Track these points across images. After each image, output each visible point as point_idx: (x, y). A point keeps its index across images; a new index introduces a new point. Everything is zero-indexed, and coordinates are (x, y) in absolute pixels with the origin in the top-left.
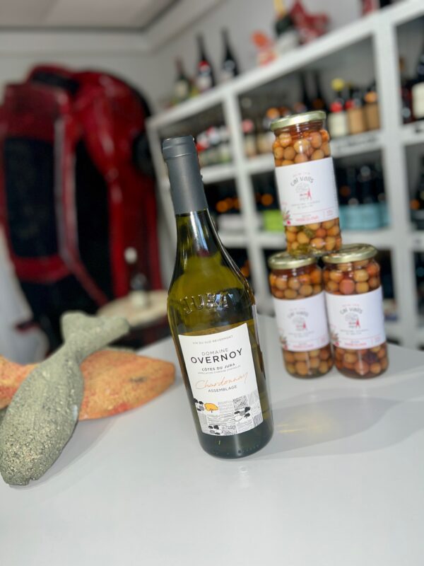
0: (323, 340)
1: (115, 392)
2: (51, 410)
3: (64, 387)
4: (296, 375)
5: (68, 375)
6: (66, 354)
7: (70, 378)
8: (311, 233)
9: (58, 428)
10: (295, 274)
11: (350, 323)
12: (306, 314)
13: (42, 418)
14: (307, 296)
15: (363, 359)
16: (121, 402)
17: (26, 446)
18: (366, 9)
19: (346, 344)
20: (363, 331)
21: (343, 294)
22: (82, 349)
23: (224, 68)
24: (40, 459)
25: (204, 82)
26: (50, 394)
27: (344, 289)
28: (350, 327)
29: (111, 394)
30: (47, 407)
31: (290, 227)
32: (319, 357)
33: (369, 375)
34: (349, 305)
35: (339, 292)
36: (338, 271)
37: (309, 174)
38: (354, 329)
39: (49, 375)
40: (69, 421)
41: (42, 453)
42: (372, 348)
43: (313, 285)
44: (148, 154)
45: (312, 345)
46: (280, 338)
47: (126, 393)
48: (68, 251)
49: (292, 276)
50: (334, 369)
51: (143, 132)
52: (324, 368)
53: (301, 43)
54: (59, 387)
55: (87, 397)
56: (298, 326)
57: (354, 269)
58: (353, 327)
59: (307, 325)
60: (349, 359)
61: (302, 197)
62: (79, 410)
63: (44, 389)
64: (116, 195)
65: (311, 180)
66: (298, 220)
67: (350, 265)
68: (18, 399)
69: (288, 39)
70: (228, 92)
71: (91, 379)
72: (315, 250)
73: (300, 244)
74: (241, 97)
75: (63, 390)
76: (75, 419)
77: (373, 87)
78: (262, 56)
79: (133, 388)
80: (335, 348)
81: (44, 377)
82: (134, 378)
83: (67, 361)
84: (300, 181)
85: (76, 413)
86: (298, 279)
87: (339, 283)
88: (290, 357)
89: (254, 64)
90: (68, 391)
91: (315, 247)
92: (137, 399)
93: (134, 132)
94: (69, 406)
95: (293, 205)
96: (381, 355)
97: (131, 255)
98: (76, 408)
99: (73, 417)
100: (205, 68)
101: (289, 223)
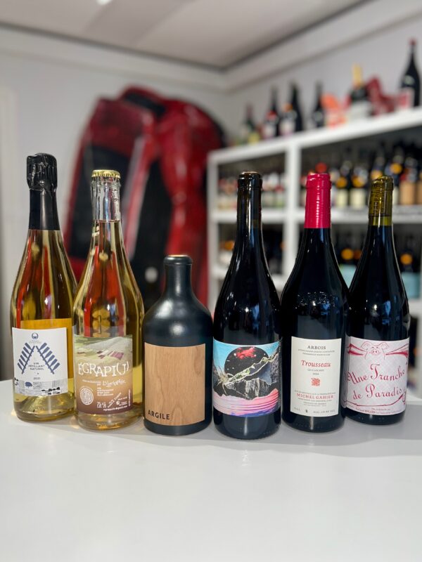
25: (269, 130)
53: (373, 114)
69: (361, 108)
100: (273, 117)
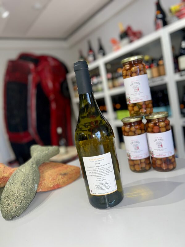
0: (147, 155)
1: (53, 179)
2: (25, 185)
3: (31, 176)
4: (135, 171)
5: (33, 171)
6: (32, 162)
7: (34, 171)
8: (140, 106)
9: (28, 193)
10: (133, 125)
11: (158, 146)
12: (139, 143)
13: (21, 189)
14: (139, 134)
15: (165, 162)
16: (56, 183)
17: (14, 201)
18: (157, 27)
19: (157, 155)
20: (164, 149)
21: (154, 133)
22: (39, 160)
23: (99, 53)
24: (20, 207)
25: (91, 58)
26: (25, 178)
27: (155, 130)
28: (158, 147)
29: (52, 180)
30: (23, 184)
31: (130, 104)
32: (145, 162)
33: (168, 170)
34: (158, 138)
35: (153, 132)
36: (152, 123)
37: (138, 81)
38: (160, 149)
39: (24, 171)
40: (33, 191)
41: (20, 204)
42: (169, 157)
43: (141, 129)
44: (67, 89)
45: (141, 157)
46: (128, 154)
47: (59, 180)
48: (32, 129)
49: (132, 126)
50: (152, 168)
51: (65, 79)
52: (147, 168)
53: (131, 42)
54: (29, 175)
55: (41, 181)
56: (135, 148)
57: (159, 122)
58: (159, 147)
59: (139, 147)
60: (159, 162)
61: (136, 91)
62: (38, 187)
63: (22, 176)
64: (54, 106)
65: (139, 84)
66: (134, 101)
67: (157, 120)
68: (10, 181)
69: (126, 41)
70: (101, 62)
71: (43, 173)
72: (142, 113)
73: (135, 111)
74: (106, 64)
75: (31, 177)
76: (36, 190)
77: (161, 58)
78: (115, 47)
79: (62, 177)
80: (152, 158)
81: (22, 171)
82: (62, 173)
83: (33, 164)
84: (134, 84)
85: (36, 187)
86: (135, 127)
87: (152, 128)
88: (132, 163)
89: (111, 51)
90: (33, 177)
91: (142, 112)
92: (64, 182)
93: (61, 80)
94: (33, 184)
95: (132, 95)
96: (173, 160)
97: (59, 130)
98: (36, 185)
99: (35, 189)
100: (91, 53)
101: (130, 102)
